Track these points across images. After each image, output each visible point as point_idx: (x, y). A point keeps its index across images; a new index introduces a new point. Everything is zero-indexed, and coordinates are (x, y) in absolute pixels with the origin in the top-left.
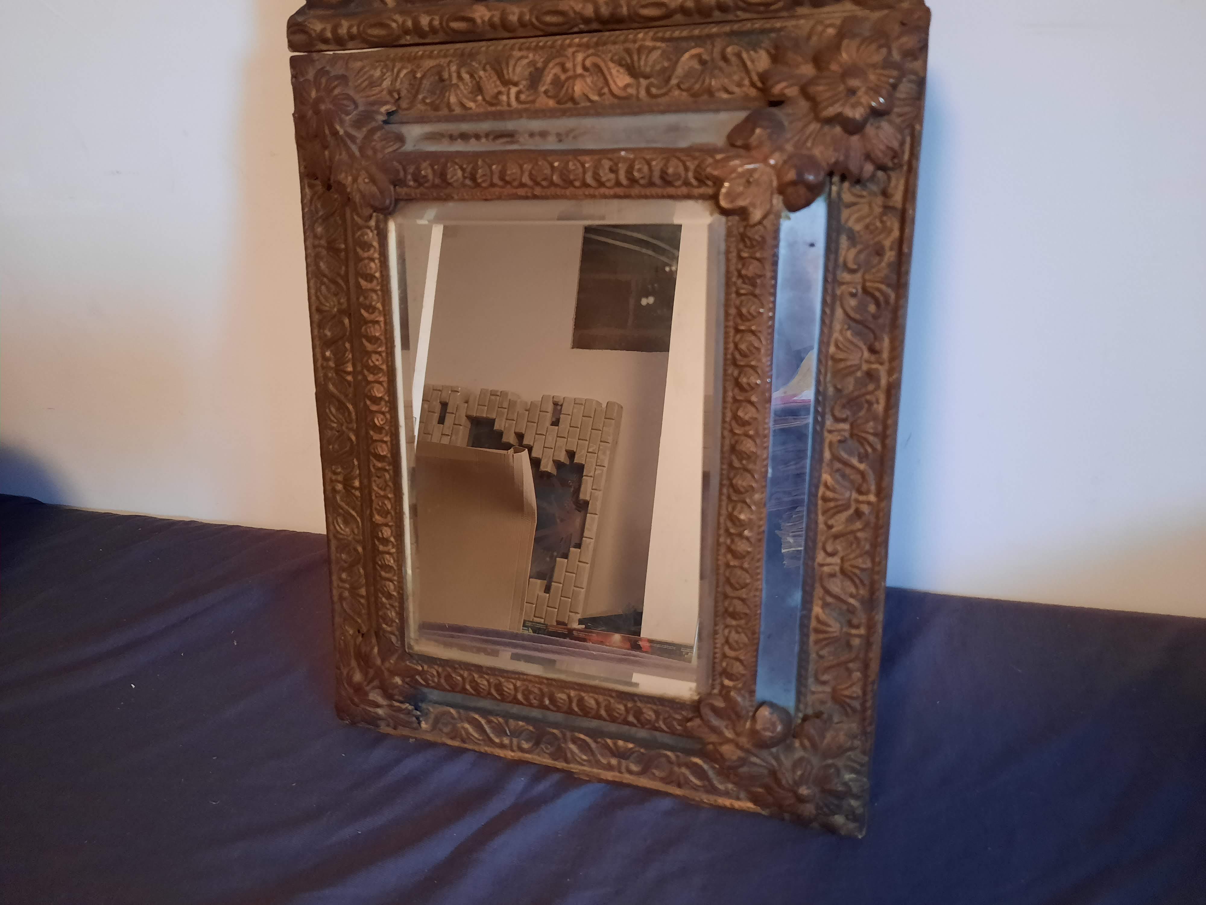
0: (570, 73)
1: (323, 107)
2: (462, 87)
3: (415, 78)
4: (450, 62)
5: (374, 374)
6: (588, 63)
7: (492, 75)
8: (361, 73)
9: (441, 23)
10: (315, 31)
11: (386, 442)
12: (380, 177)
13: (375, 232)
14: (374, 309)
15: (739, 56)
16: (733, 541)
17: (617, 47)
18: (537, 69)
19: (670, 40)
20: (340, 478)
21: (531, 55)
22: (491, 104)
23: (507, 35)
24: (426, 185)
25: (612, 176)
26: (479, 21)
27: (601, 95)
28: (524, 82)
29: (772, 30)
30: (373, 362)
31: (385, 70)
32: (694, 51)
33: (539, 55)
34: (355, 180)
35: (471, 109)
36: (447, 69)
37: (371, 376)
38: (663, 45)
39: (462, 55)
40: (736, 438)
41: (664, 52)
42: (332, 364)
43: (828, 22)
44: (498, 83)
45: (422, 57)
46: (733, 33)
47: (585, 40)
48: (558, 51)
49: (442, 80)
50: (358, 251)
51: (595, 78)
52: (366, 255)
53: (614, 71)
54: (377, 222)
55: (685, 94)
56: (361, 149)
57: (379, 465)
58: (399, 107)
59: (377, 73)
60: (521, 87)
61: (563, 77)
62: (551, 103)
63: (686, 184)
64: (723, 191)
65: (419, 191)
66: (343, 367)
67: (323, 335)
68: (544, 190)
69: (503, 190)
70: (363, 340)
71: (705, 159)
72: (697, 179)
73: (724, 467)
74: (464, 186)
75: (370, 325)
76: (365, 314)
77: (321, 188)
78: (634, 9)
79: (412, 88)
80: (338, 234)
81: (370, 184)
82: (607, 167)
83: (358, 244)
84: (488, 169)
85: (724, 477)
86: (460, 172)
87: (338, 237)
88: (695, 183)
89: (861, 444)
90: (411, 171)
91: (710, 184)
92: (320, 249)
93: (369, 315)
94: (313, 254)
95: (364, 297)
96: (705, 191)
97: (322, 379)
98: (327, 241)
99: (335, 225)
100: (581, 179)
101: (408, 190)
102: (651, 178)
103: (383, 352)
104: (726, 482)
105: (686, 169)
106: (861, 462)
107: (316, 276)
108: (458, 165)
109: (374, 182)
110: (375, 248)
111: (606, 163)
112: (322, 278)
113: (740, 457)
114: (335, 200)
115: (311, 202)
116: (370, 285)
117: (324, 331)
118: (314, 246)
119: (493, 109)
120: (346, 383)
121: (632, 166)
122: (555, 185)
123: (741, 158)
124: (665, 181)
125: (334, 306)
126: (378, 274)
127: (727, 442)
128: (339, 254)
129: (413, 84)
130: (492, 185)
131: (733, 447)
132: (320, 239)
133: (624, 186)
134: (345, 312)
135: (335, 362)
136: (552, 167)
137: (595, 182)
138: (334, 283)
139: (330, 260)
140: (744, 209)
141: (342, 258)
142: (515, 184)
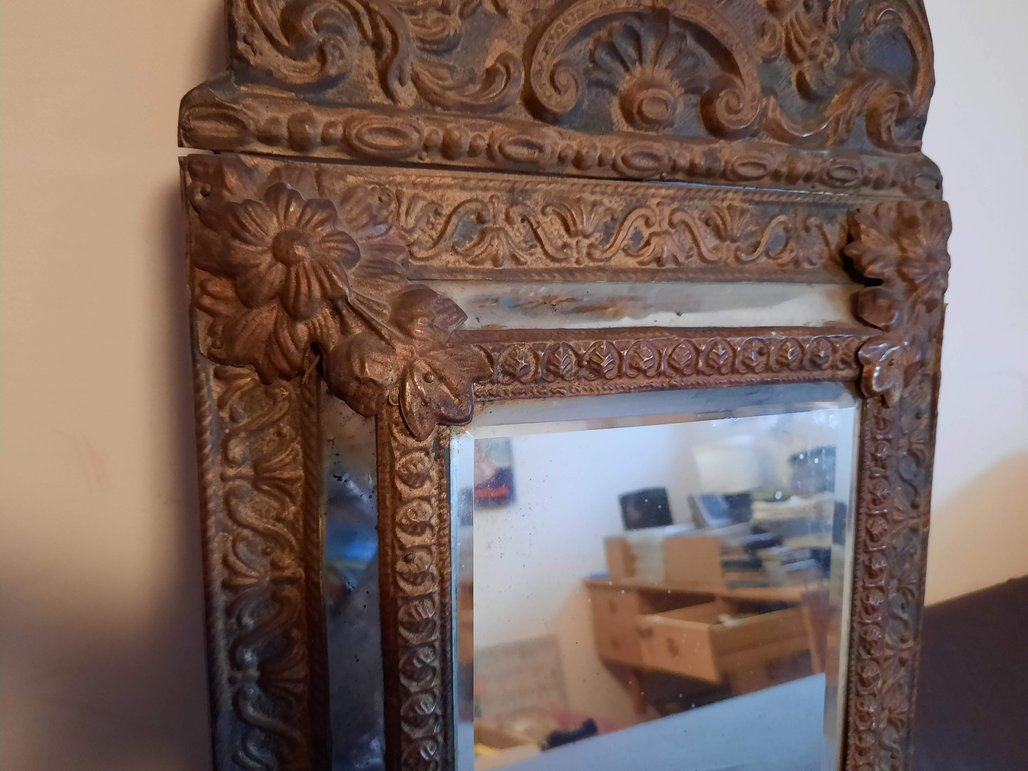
0: (655, 229)
2: (513, 234)
4: (494, 197)
5: (418, 680)
6: (675, 219)
7: (554, 221)
9: (490, 145)
13: (433, 455)
14: (424, 575)
15: (820, 228)
16: (860, 739)
17: (704, 203)
18: (615, 219)
19: (757, 203)
21: (607, 202)
22: (556, 260)
23: (574, 171)
26: (548, 150)
27: (690, 257)
28: (597, 235)
29: (844, 206)
30: (420, 661)
32: (782, 218)
33: (618, 202)
35: (527, 264)
36: (489, 207)
37: (414, 684)
38: (753, 208)
39: (512, 190)
40: (865, 628)
41: (754, 216)
43: (886, 205)
44: (563, 232)
45: (448, 186)
46: (814, 204)
47: (671, 192)
48: (638, 200)
49: (481, 220)
50: (399, 489)
51: (682, 237)
52: (417, 492)
53: (703, 232)
55: (772, 262)
60: (592, 239)
61: (646, 233)
62: (631, 262)
63: (834, 367)
64: (876, 374)
65: (510, 388)
66: (286, 674)
67: (235, 626)
68: (685, 379)
69: (633, 381)
70: (403, 631)
71: (852, 341)
72: (843, 361)
73: (853, 663)
74: (579, 379)
75: (416, 603)
76: (407, 587)
77: (253, 379)
78: (733, 166)
79: (433, 229)
80: (288, 455)
81: (437, 382)
82: (757, 349)
83: (401, 478)
84: (616, 355)
85: (853, 674)
86: (574, 359)
87: (287, 460)
88: (841, 366)
89: (905, 595)
90: (501, 359)
91: (854, 366)
92: (238, 482)
93: (415, 588)
94: (220, 493)
95: (407, 560)
96: (848, 373)
97: (230, 702)
98: (256, 466)
99: (276, 438)
100: (729, 365)
101: (494, 387)
102: (801, 361)
103: (434, 641)
104: (854, 679)
105: (835, 350)
106: (904, 612)
107: (225, 529)
108: (572, 349)
109: (442, 379)
110: (431, 481)
111: (756, 345)
112: (240, 530)
113: (868, 647)
114: (284, 400)
115: (221, 404)
116: (418, 540)
117: (239, 619)
118: (224, 478)
119: (557, 265)
120: (291, 698)
121: (782, 348)
122: (699, 372)
123: (884, 340)
124: (815, 364)
125: (266, 573)
126: (434, 521)
127: (856, 635)
128: (288, 487)
129: (433, 224)
130: (620, 375)
131: (862, 640)
132: (239, 465)
133: (773, 371)
134: (292, 581)
135: (261, 667)
136: (698, 351)
137: (744, 368)
138: (265, 535)
139: (259, 498)
140: (888, 392)
141: (294, 493)
142: (651, 373)
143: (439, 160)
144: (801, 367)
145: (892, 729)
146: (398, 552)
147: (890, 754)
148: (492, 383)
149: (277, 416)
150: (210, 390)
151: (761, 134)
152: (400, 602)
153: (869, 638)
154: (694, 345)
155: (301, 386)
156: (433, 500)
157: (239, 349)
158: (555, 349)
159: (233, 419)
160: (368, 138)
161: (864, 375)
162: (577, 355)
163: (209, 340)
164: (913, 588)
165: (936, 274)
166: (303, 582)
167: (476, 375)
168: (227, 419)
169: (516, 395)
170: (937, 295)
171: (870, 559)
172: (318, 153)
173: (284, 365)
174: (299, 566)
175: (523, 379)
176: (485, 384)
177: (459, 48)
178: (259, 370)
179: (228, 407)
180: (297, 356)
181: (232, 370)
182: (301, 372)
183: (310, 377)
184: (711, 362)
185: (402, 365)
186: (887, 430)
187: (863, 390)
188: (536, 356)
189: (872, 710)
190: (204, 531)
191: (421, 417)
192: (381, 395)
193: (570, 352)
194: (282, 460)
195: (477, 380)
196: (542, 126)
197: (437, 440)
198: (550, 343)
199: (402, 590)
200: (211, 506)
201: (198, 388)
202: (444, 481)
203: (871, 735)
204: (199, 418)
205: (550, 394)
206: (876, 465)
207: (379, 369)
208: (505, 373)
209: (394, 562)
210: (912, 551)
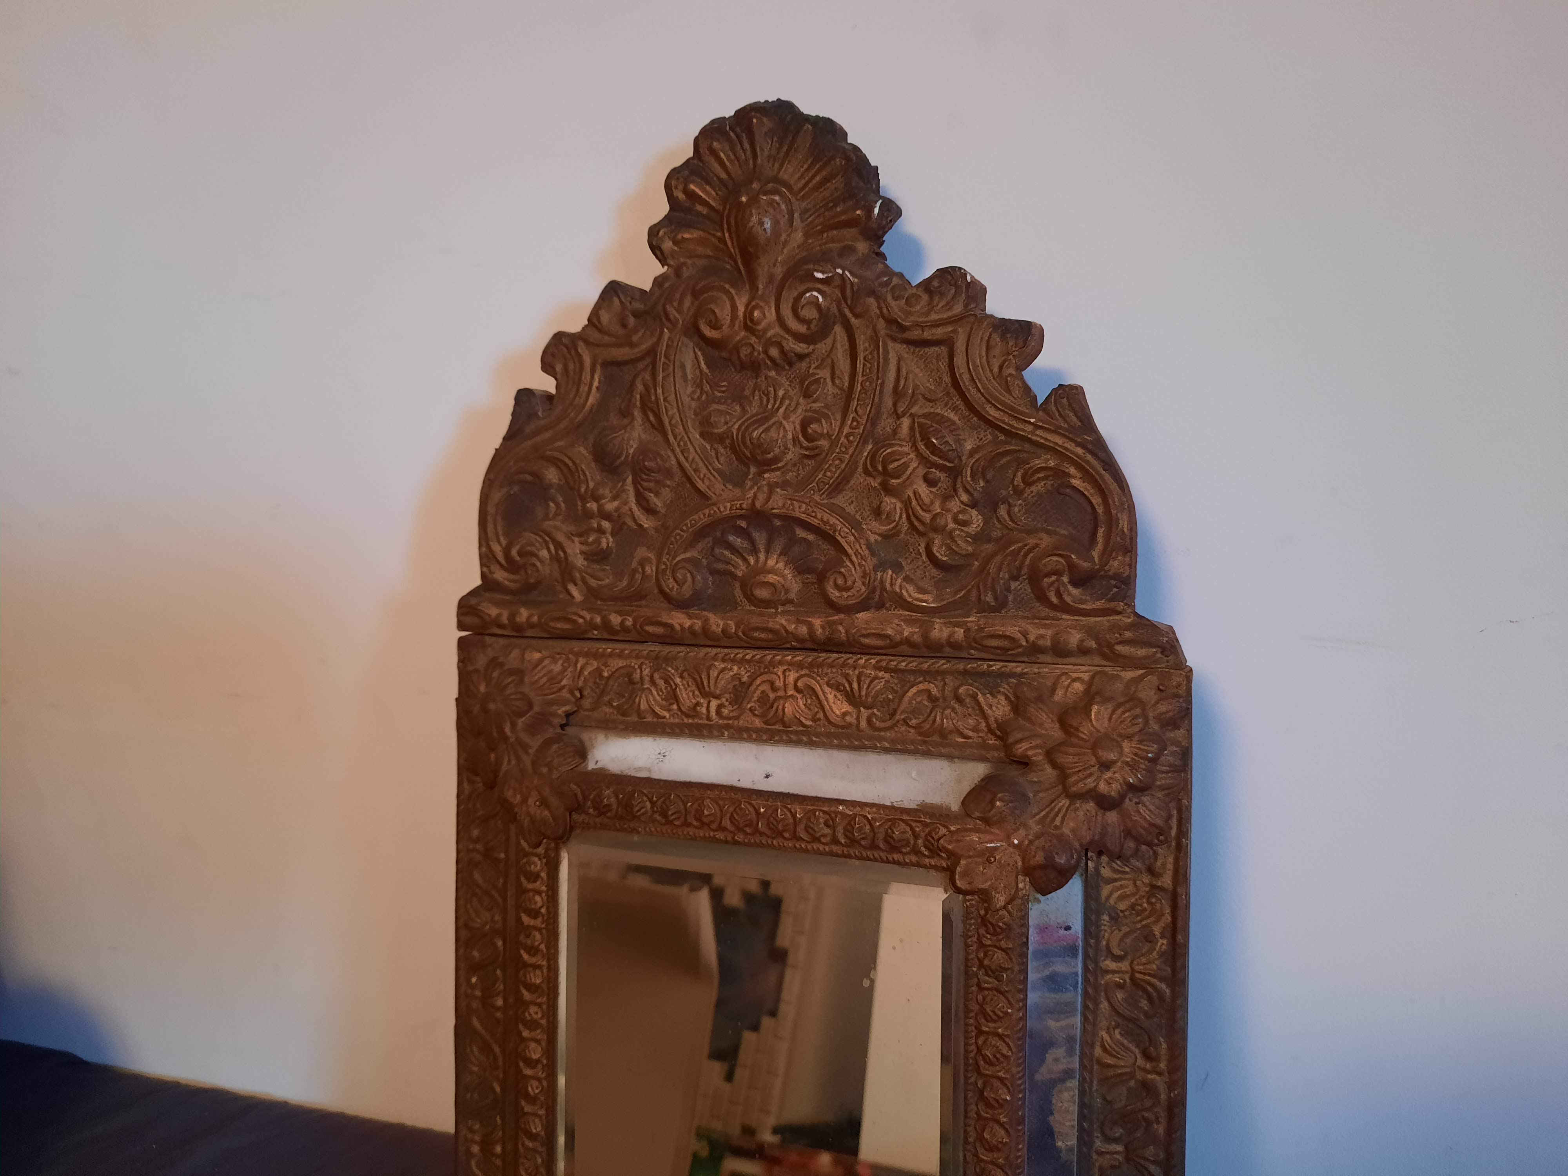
0: (781, 693)
1: (492, 706)
2: (655, 693)
3: (601, 676)
4: (642, 663)
5: (531, 1030)
6: (800, 684)
7: (690, 684)
8: (539, 668)
9: (634, 625)
10: (490, 616)
11: (540, 1117)
12: (554, 801)
13: (544, 861)
14: (537, 950)
15: (974, 697)
17: (834, 670)
18: (742, 684)
19: (895, 670)
20: (477, 1138)
21: (735, 668)
22: (688, 716)
24: (609, 814)
25: (827, 831)
26: (678, 628)
27: (814, 720)
28: (727, 696)
29: (1012, 675)
30: (530, 1015)
31: (566, 665)
32: (921, 687)
33: (745, 668)
34: (524, 801)
35: (664, 717)
36: (638, 671)
37: (526, 1031)
38: (887, 676)
39: (657, 658)
41: (887, 682)
42: (478, 993)
43: (1075, 675)
44: (697, 693)
45: (610, 655)
46: (965, 672)
47: (798, 658)
48: (766, 667)
49: (632, 682)
50: (521, 877)
51: (809, 701)
52: (530, 886)
53: (831, 697)
54: (547, 850)
55: (912, 731)
56: (534, 763)
57: (530, 1144)
58: (580, 707)
59: (557, 668)
60: (723, 700)
61: (772, 696)
62: (758, 723)
63: (915, 852)
64: (959, 869)
65: (598, 820)
68: (748, 837)
69: (701, 831)
70: (522, 988)
71: (939, 827)
72: (927, 848)
76: (525, 956)
78: (854, 637)
79: (597, 688)
80: (498, 841)
81: (543, 807)
82: (823, 820)
83: (522, 873)
88: (927, 852)
90: (591, 797)
91: (944, 855)
92: (475, 854)
93: (530, 957)
94: (466, 859)
95: (525, 935)
96: (937, 861)
98: (484, 845)
99: (495, 828)
100: (792, 831)
101: (589, 819)
102: (873, 839)
105: (916, 835)
108: (647, 796)
109: (546, 805)
110: (542, 879)
111: (823, 817)
112: (475, 887)
116: (533, 922)
119: (690, 721)
121: (850, 823)
122: (761, 833)
123: (981, 832)
124: (890, 846)
126: (543, 910)
129: (598, 684)
130: (686, 824)
133: (842, 845)
136: (758, 813)
137: (810, 836)
142: (714, 826)
143: (606, 636)
148: (585, 814)
150: (463, 788)
151: (887, 605)
154: (754, 806)
156: (544, 895)
158: (631, 793)
159: (475, 810)
160: (552, 624)
162: (651, 801)
163: (464, 754)
169: (603, 827)
171: (985, 1084)
172: (529, 633)
176: (580, 814)
177: (613, 556)
178: (483, 780)
179: (471, 802)
181: (473, 777)
184: (772, 826)
185: (525, 792)
186: (1000, 937)
187: (958, 881)
188: (617, 798)
193: (646, 799)
196: (673, 610)
198: (629, 789)
199: (521, 956)
206: (989, 975)
208: (595, 808)
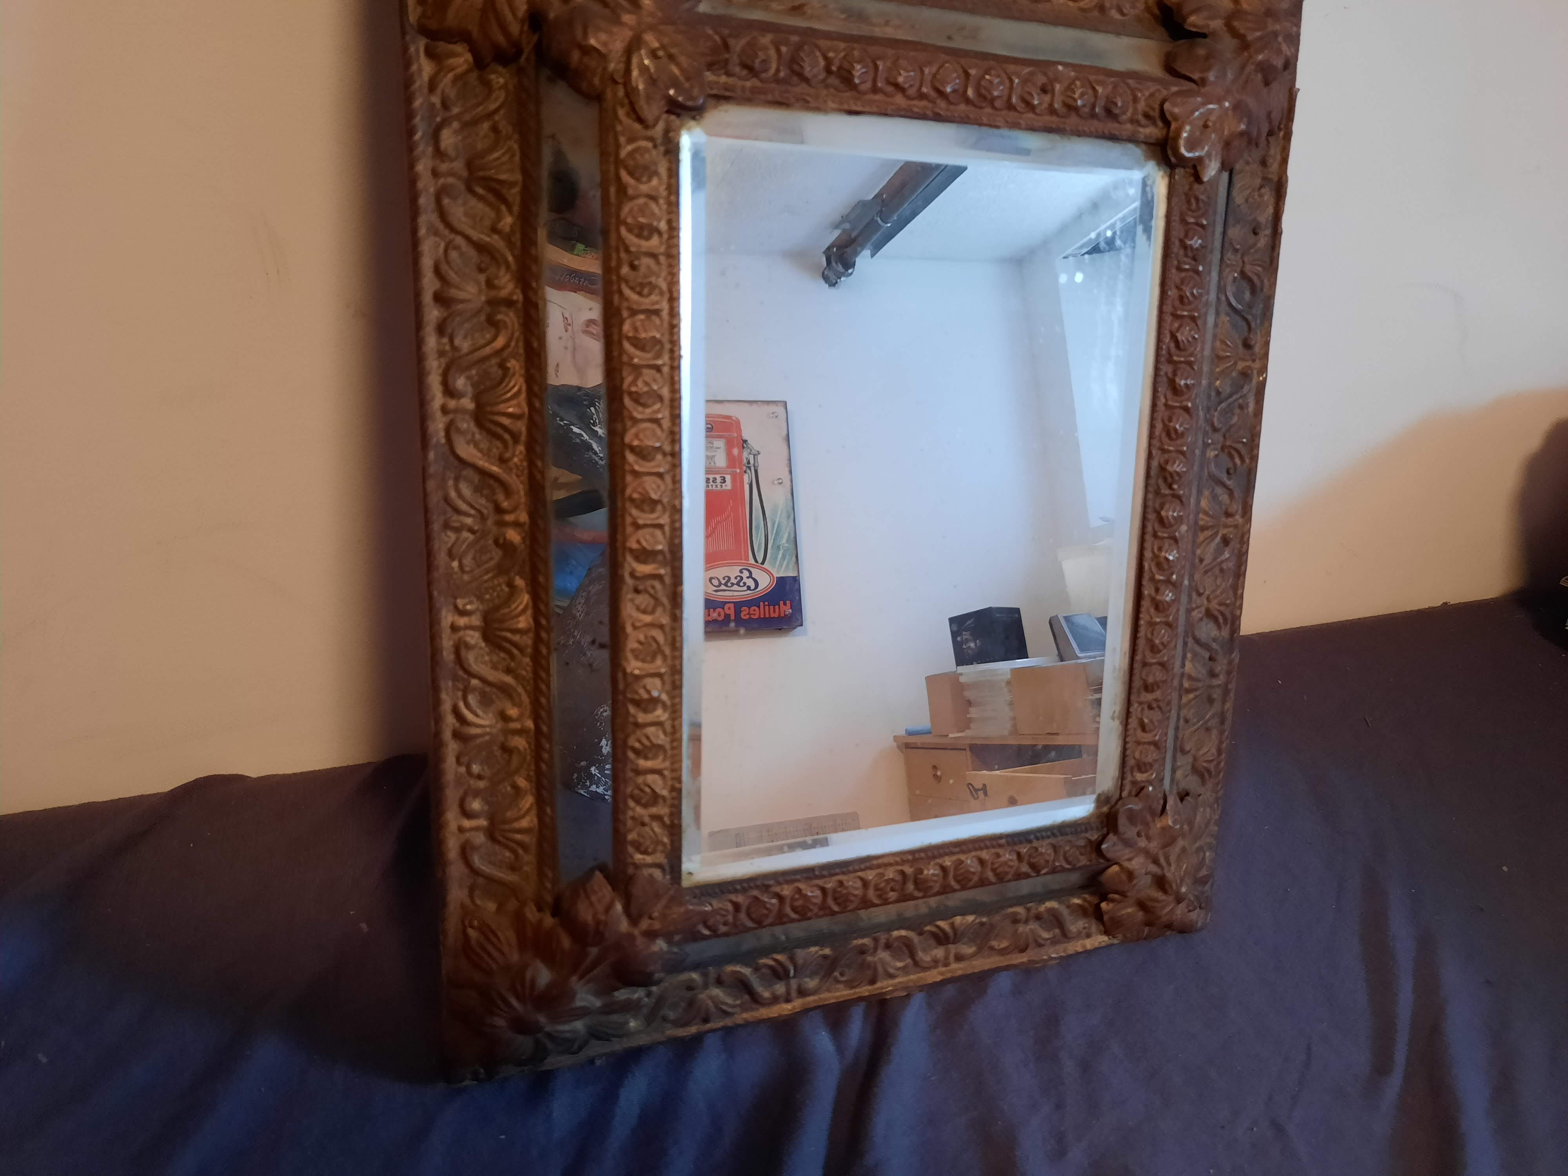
5: (645, 406)
11: (660, 527)
12: (687, 50)
13: (661, 148)
14: (653, 287)
16: (1157, 590)
20: (476, 620)
25: (1043, 98)
30: (646, 384)
37: (640, 409)
40: (1166, 456)
42: (468, 403)
50: (624, 181)
52: (644, 188)
63: (1133, 121)
64: (1185, 135)
65: (748, 84)
66: (502, 407)
67: (447, 348)
68: (952, 107)
69: (889, 100)
70: (627, 345)
71: (1158, 90)
72: (1147, 116)
73: (1150, 496)
74: (827, 87)
75: (642, 317)
76: (634, 297)
77: (466, 61)
80: (504, 154)
81: (665, 60)
82: (1039, 84)
83: (626, 168)
84: (871, 65)
85: (1150, 510)
86: (822, 63)
87: (504, 159)
88: (1143, 121)
89: (1231, 457)
90: (738, 48)
91: (1160, 124)
92: (450, 180)
93: (642, 300)
94: (432, 190)
95: (633, 267)
96: (1152, 131)
97: (442, 434)
98: (469, 165)
99: (492, 135)
100: (1005, 98)
101: (731, 81)
102: (1093, 107)
103: (664, 365)
104: (1152, 516)
105: (1135, 100)
106: (1230, 479)
107: (436, 233)
108: (820, 50)
109: (671, 57)
110: (660, 178)
111: (1041, 79)
112: (452, 236)
113: (1170, 480)
114: (500, 88)
115: (432, 86)
116: (645, 245)
117: (451, 340)
118: (435, 174)
120: (507, 437)
121: (1070, 88)
122: (968, 101)
123: (1199, 94)
124: (1110, 113)
125: (480, 291)
126: (663, 226)
127: (1155, 464)
128: (504, 191)
130: (875, 90)
131: (1162, 469)
132: (452, 160)
133: (1058, 115)
134: (509, 303)
135: (477, 398)
136: (967, 74)
137: (1023, 105)
138: (480, 248)
139: (473, 202)
140: (1200, 159)
141: (510, 199)
142: (912, 92)
144: (1093, 115)
145: (1211, 625)
146: (623, 255)
147: (1207, 655)
148: (728, 74)
149: (493, 107)
150: (420, 70)
152: (625, 314)
153: (1169, 468)
154: (962, 67)
155: (520, 71)
156: (661, 201)
157: (451, 18)
158: (799, 47)
159: (445, 106)
161: (1171, 134)
162: (826, 58)
163: (419, 9)
164: (1243, 451)
165: (1275, 34)
166: (520, 305)
167: (709, 59)
168: (438, 105)
170: (1279, 63)
171: (1175, 372)
173: (500, 39)
174: (516, 287)
175: (764, 75)
176: (719, 75)
178: (472, 50)
179: (439, 91)
180: (515, 29)
181: (442, 47)
182: (519, 52)
183: (527, 59)
184: (983, 92)
185: (628, 34)
186: (1200, 212)
187: (1169, 152)
188: (778, 51)
189: (1171, 558)
190: (414, 231)
191: (649, 98)
192: (605, 69)
193: (818, 54)
194: (498, 159)
195: (710, 66)
197: (667, 131)
198: (795, 38)
199: (627, 299)
200: (422, 201)
201: (407, 64)
202: (673, 181)
203: (1171, 587)
204: (409, 99)
205: (793, 100)
206: (1186, 256)
207: (603, 36)
208: (745, 66)
209: (619, 265)
210: (1241, 401)
